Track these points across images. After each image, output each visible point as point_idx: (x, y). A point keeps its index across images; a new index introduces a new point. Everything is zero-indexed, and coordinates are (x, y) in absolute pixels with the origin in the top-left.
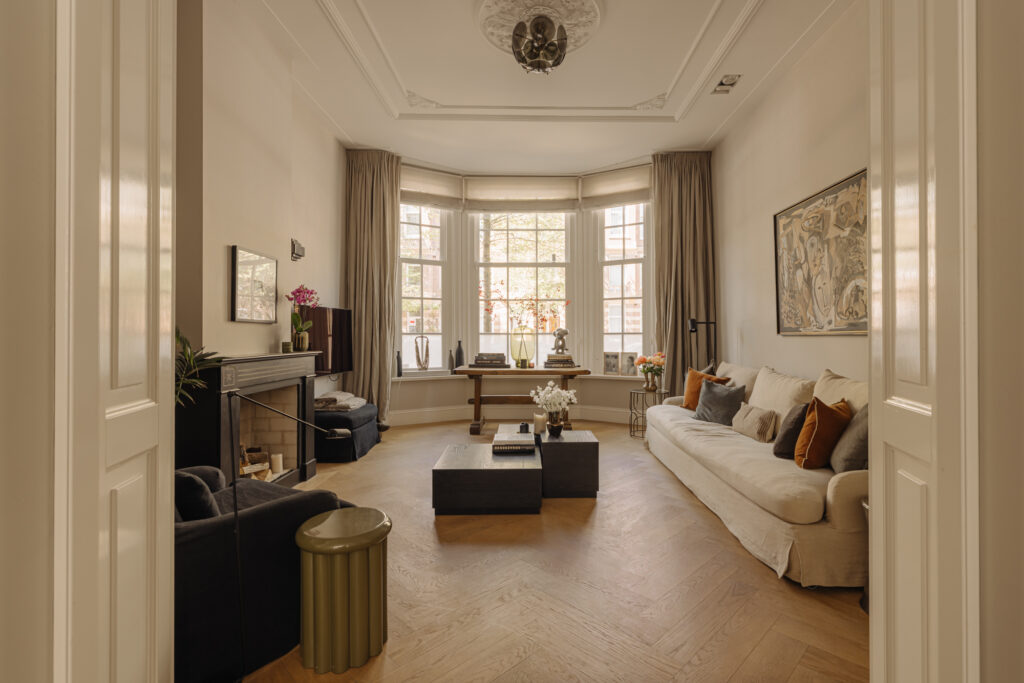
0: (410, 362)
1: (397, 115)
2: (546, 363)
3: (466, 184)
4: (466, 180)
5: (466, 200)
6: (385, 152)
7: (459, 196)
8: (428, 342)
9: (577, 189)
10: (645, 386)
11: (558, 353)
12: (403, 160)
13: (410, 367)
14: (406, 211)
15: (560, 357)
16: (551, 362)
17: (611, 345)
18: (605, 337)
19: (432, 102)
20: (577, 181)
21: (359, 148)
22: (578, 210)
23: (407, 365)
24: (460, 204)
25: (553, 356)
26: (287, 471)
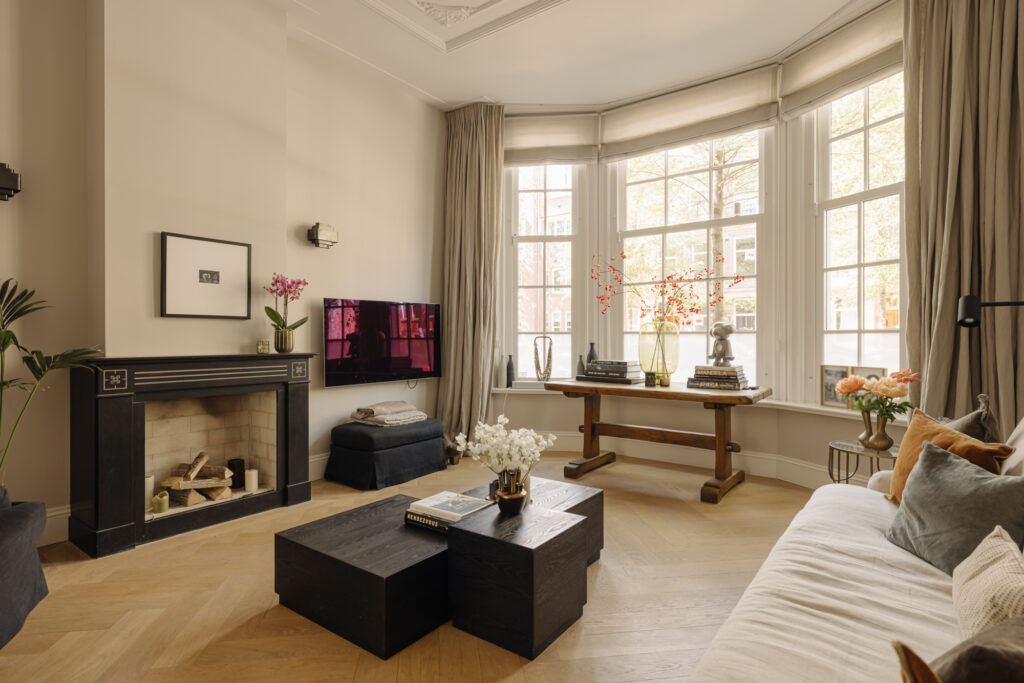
0: (526, 370)
1: (444, 46)
2: (690, 380)
3: (603, 123)
4: (603, 117)
5: (603, 144)
6: (481, 103)
7: (591, 142)
8: (551, 344)
9: (774, 84)
10: (862, 436)
11: (717, 364)
12: (507, 110)
13: (529, 376)
14: (526, 175)
15: (716, 372)
16: (700, 378)
17: (837, 352)
18: (827, 337)
19: (459, 8)
20: (776, 69)
21: (454, 107)
22: (775, 121)
23: (523, 373)
24: (596, 153)
25: (705, 369)
26: (262, 491)
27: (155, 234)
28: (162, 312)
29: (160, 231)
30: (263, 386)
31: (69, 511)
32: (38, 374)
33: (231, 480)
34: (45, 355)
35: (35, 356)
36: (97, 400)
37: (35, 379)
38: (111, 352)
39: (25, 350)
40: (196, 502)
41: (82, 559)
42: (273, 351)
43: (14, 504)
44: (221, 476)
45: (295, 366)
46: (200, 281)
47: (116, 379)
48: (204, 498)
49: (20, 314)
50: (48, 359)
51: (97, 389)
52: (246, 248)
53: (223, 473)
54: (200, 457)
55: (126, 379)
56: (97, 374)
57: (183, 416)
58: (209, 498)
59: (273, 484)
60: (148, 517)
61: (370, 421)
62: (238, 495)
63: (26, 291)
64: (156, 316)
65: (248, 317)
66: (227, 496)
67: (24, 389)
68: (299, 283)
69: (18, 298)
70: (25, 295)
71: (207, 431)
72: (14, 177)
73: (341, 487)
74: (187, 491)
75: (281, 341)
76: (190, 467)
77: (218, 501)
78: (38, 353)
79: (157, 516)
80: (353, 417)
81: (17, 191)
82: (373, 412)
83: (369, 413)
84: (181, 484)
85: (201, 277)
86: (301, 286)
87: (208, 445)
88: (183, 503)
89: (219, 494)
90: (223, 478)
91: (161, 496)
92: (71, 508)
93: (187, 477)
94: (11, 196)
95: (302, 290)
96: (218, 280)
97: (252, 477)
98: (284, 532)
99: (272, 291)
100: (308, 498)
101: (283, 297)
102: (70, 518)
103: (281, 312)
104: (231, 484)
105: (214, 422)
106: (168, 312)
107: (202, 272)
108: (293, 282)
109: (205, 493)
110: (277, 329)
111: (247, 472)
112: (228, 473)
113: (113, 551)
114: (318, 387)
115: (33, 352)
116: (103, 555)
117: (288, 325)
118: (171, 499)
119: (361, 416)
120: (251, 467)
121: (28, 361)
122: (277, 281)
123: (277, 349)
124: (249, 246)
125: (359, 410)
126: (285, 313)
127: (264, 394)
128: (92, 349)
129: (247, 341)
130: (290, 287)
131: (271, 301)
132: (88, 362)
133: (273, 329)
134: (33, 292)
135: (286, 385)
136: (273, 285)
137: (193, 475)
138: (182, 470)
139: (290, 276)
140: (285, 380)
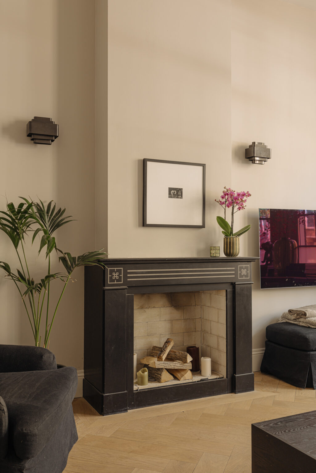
26: (214, 377)
27: (139, 161)
28: (144, 223)
29: (142, 159)
30: (215, 285)
31: (83, 374)
32: (69, 269)
33: (191, 364)
34: (72, 256)
35: (66, 256)
36: (104, 291)
37: (67, 274)
38: (113, 254)
39: (62, 252)
40: (167, 381)
41: (94, 414)
42: (223, 255)
43: (59, 367)
44: (184, 361)
45: (241, 268)
46: (169, 197)
47: (116, 276)
48: (172, 377)
49: (58, 225)
50: (74, 259)
51: (104, 283)
52: (201, 168)
53: (186, 358)
54: (167, 342)
55: (122, 275)
56: (104, 272)
57: (154, 307)
58: (176, 378)
59: (223, 372)
60: (135, 388)
61: (302, 322)
62: (197, 378)
63: (60, 210)
64: (139, 226)
65: (203, 226)
66: (188, 378)
67: (63, 280)
68: (244, 195)
69: (57, 214)
70: (60, 212)
71: (171, 321)
72: (54, 127)
73: (277, 381)
74: (160, 370)
75: (229, 247)
76: (162, 350)
77: (182, 381)
78: (68, 254)
79: (141, 387)
80: (284, 317)
81: (56, 137)
82: (305, 314)
83: (302, 314)
84: (155, 363)
85: (170, 194)
86: (245, 198)
87: (172, 332)
88: (158, 380)
89: (182, 376)
90: (185, 362)
91: (143, 372)
92: (85, 372)
93: (160, 358)
94: (53, 141)
95: (246, 200)
96: (182, 195)
97: (206, 363)
98: (259, 423)
99: (222, 203)
100: (252, 389)
101: (231, 208)
102: (83, 379)
103: (229, 220)
104: (191, 368)
105: (176, 314)
106: (149, 222)
107: (170, 189)
108: (239, 195)
109: (173, 372)
110: (226, 236)
111: (202, 359)
112: (189, 359)
113: (113, 412)
114: (257, 289)
115: (65, 253)
116: (107, 414)
117: (234, 232)
118: (149, 376)
119: (293, 317)
120: (205, 355)
121: (63, 259)
122: (226, 194)
123: (226, 254)
124: (204, 166)
125: (290, 311)
126: (232, 222)
127: (214, 292)
128: (100, 252)
129: (202, 246)
130: (236, 199)
131: (220, 212)
132: (99, 261)
133: (223, 236)
134: (65, 209)
135: (233, 285)
136: (223, 197)
137: (164, 357)
138: (155, 352)
139: (237, 189)
140: (234, 281)
